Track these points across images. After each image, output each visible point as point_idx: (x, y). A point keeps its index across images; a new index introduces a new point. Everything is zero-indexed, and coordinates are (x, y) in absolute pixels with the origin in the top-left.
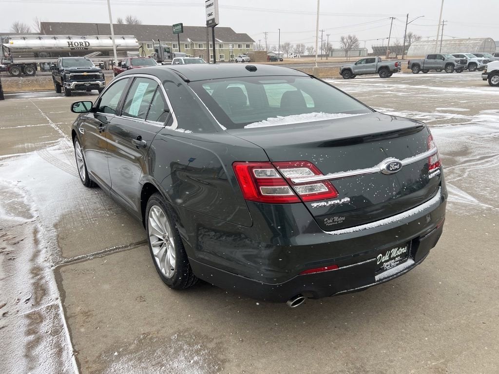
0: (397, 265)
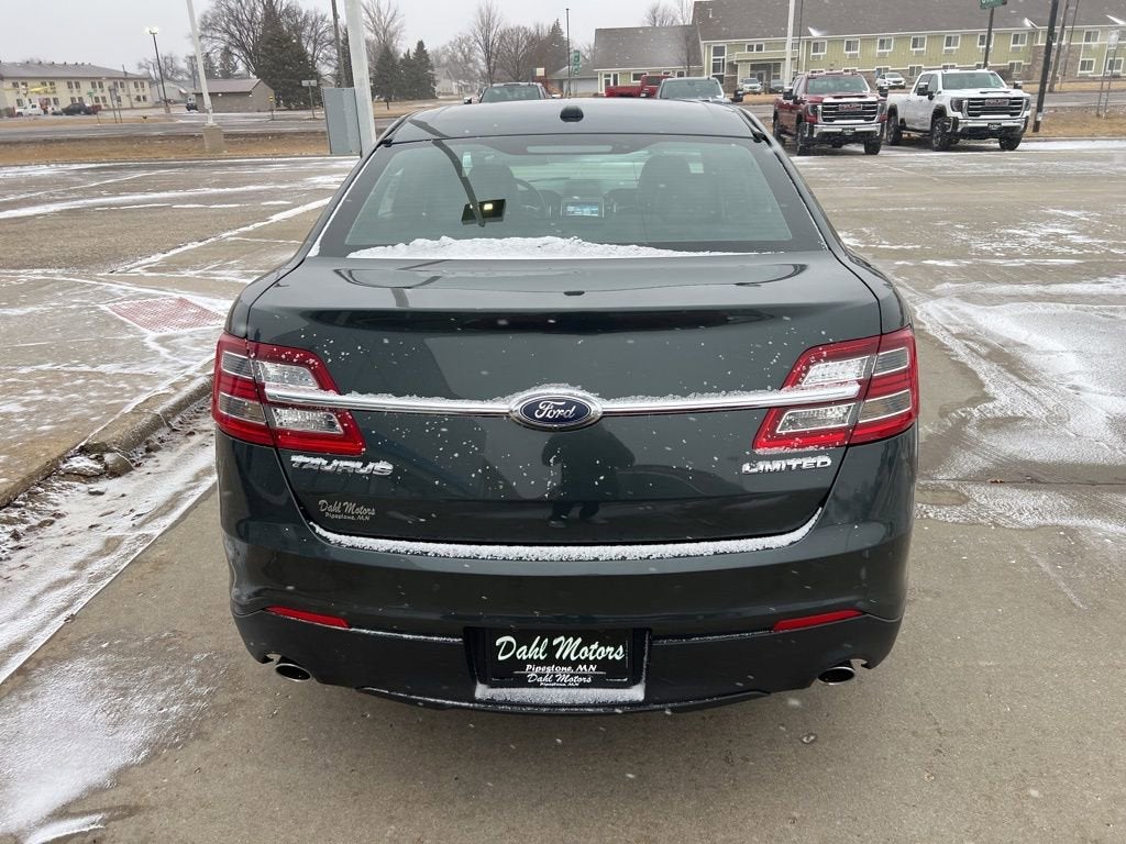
0: (582, 685)
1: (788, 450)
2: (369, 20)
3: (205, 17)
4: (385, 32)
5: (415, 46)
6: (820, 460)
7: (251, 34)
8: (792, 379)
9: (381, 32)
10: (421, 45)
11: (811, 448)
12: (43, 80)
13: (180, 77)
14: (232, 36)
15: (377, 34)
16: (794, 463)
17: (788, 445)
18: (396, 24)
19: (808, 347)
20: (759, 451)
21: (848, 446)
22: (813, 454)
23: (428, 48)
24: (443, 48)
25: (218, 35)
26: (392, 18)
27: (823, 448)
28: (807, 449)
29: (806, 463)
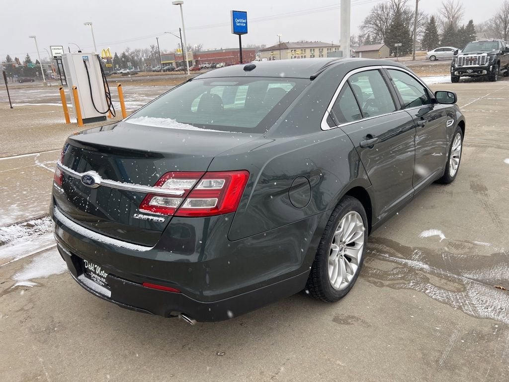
1: (150, 212)
2: (446, 12)
3: (367, 19)
4: (453, 17)
5: (467, 23)
6: (160, 219)
7: (385, 24)
8: (158, 183)
9: (451, 17)
10: (471, 22)
11: (158, 214)
12: (301, 49)
13: (355, 45)
14: (377, 25)
15: (449, 18)
16: (151, 218)
17: (151, 210)
18: (460, 13)
19: (168, 171)
20: (141, 210)
21: (174, 216)
22: (158, 216)
23: (475, 23)
24: (485, 22)
25: (371, 26)
26: (459, 10)
27: (162, 215)
28: (157, 214)
29: (155, 218)
